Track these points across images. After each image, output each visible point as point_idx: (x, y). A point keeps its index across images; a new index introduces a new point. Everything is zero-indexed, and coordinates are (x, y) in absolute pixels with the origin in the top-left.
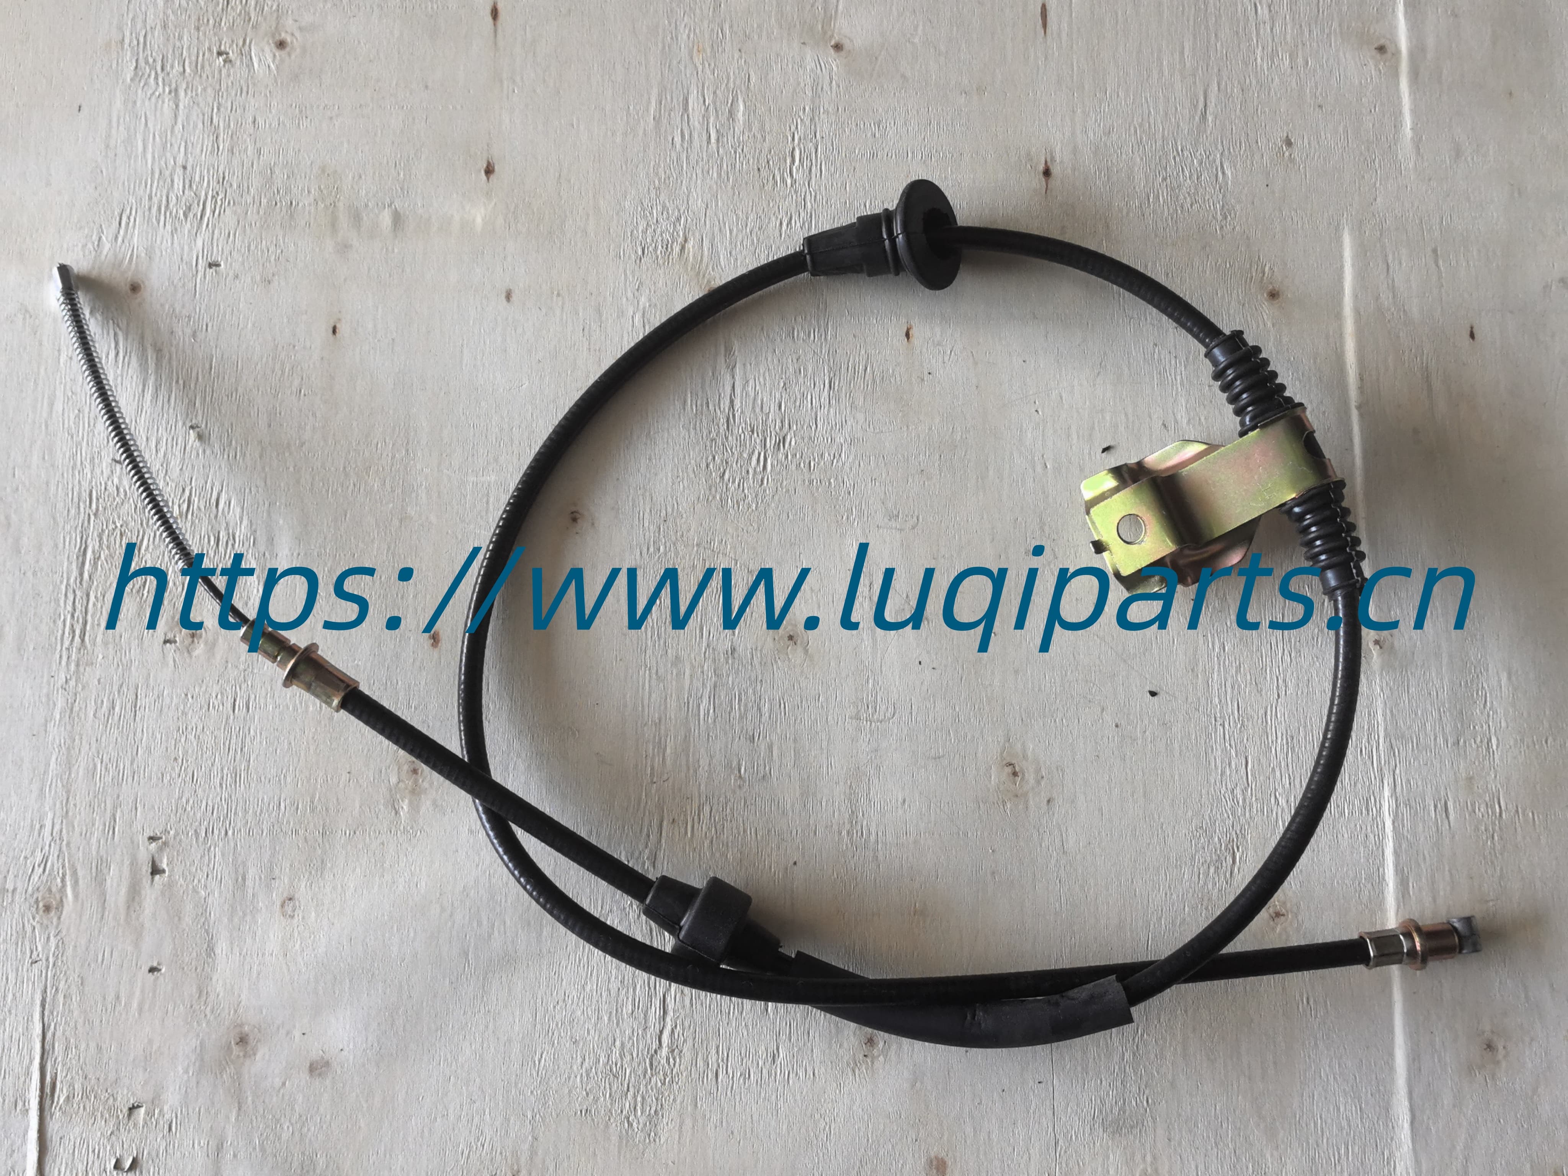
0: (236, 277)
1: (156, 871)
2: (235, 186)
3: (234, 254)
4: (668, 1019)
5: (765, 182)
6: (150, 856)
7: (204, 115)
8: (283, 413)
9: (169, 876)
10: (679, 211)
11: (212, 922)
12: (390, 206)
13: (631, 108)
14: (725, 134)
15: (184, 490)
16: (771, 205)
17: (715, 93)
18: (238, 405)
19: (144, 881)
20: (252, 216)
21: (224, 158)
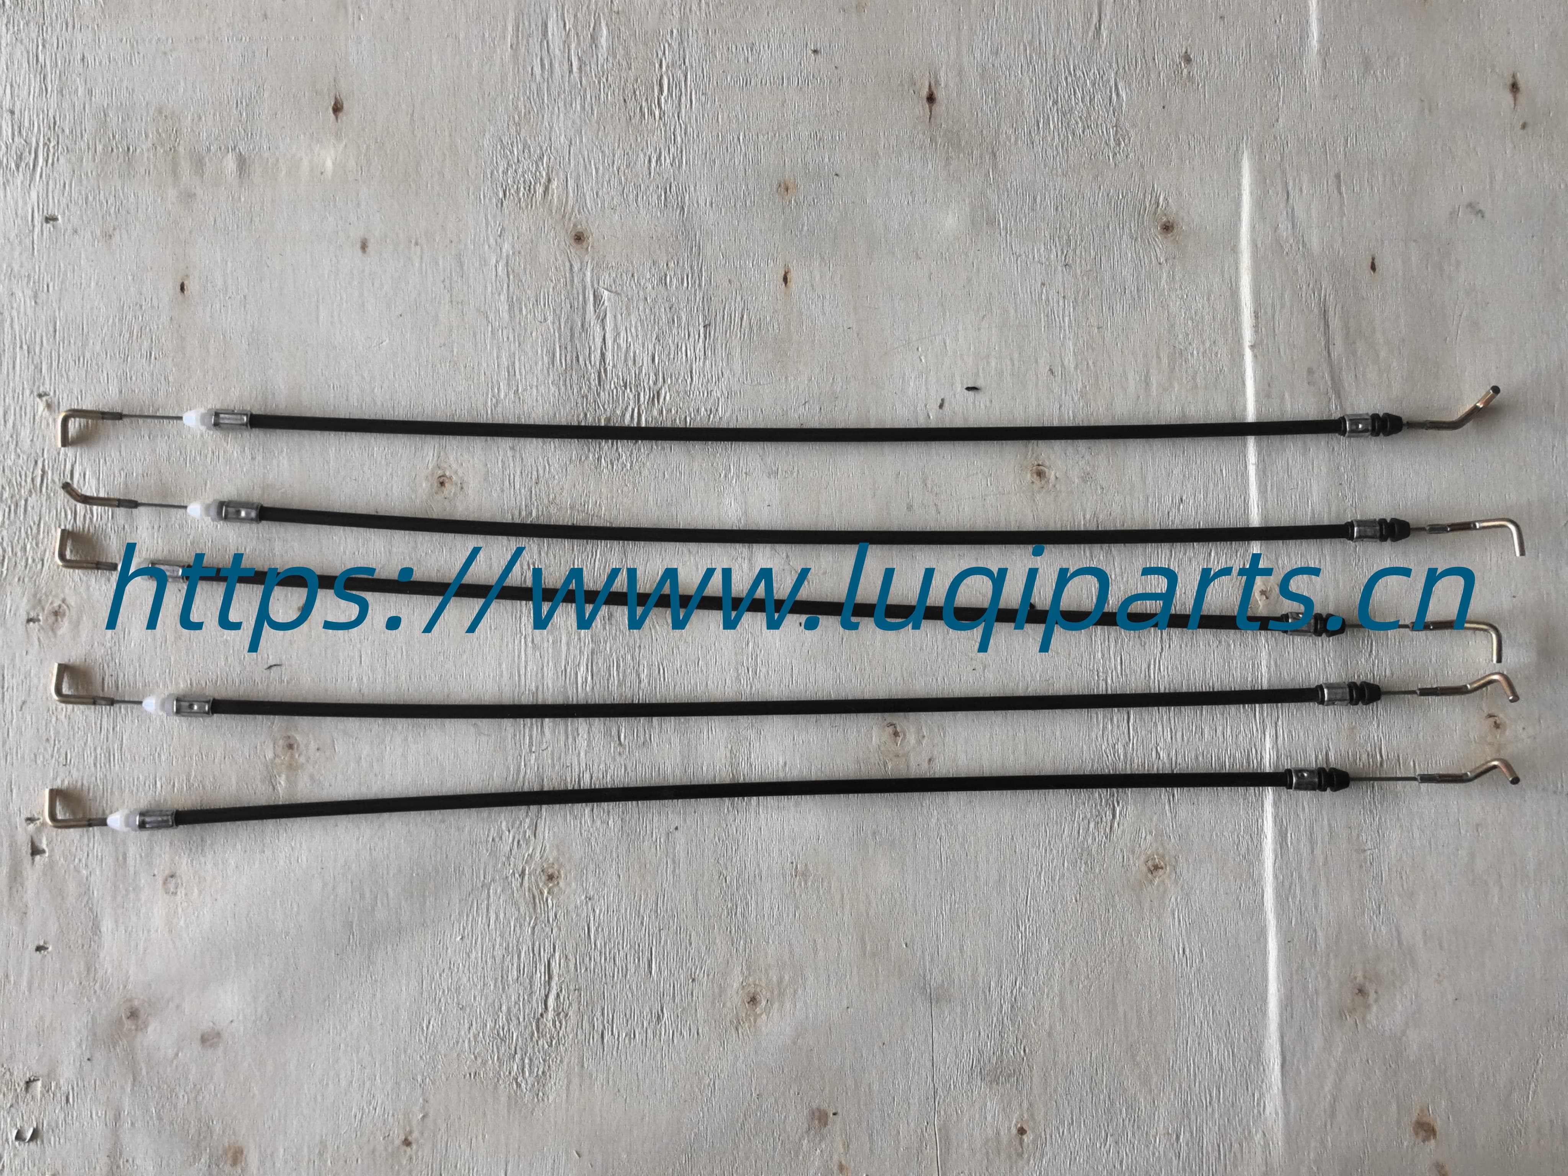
0: (76, 231)
1: (36, 851)
2: (67, 131)
3: (72, 206)
4: (553, 984)
5: (632, 114)
6: (29, 838)
7: (28, 52)
8: (134, 378)
9: (50, 856)
10: (541, 148)
11: (95, 901)
12: (234, 149)
13: (487, 35)
14: (587, 62)
15: (36, 462)
16: (639, 140)
17: (575, 16)
18: (87, 371)
19: (25, 862)
20: (88, 165)
21: (53, 100)
